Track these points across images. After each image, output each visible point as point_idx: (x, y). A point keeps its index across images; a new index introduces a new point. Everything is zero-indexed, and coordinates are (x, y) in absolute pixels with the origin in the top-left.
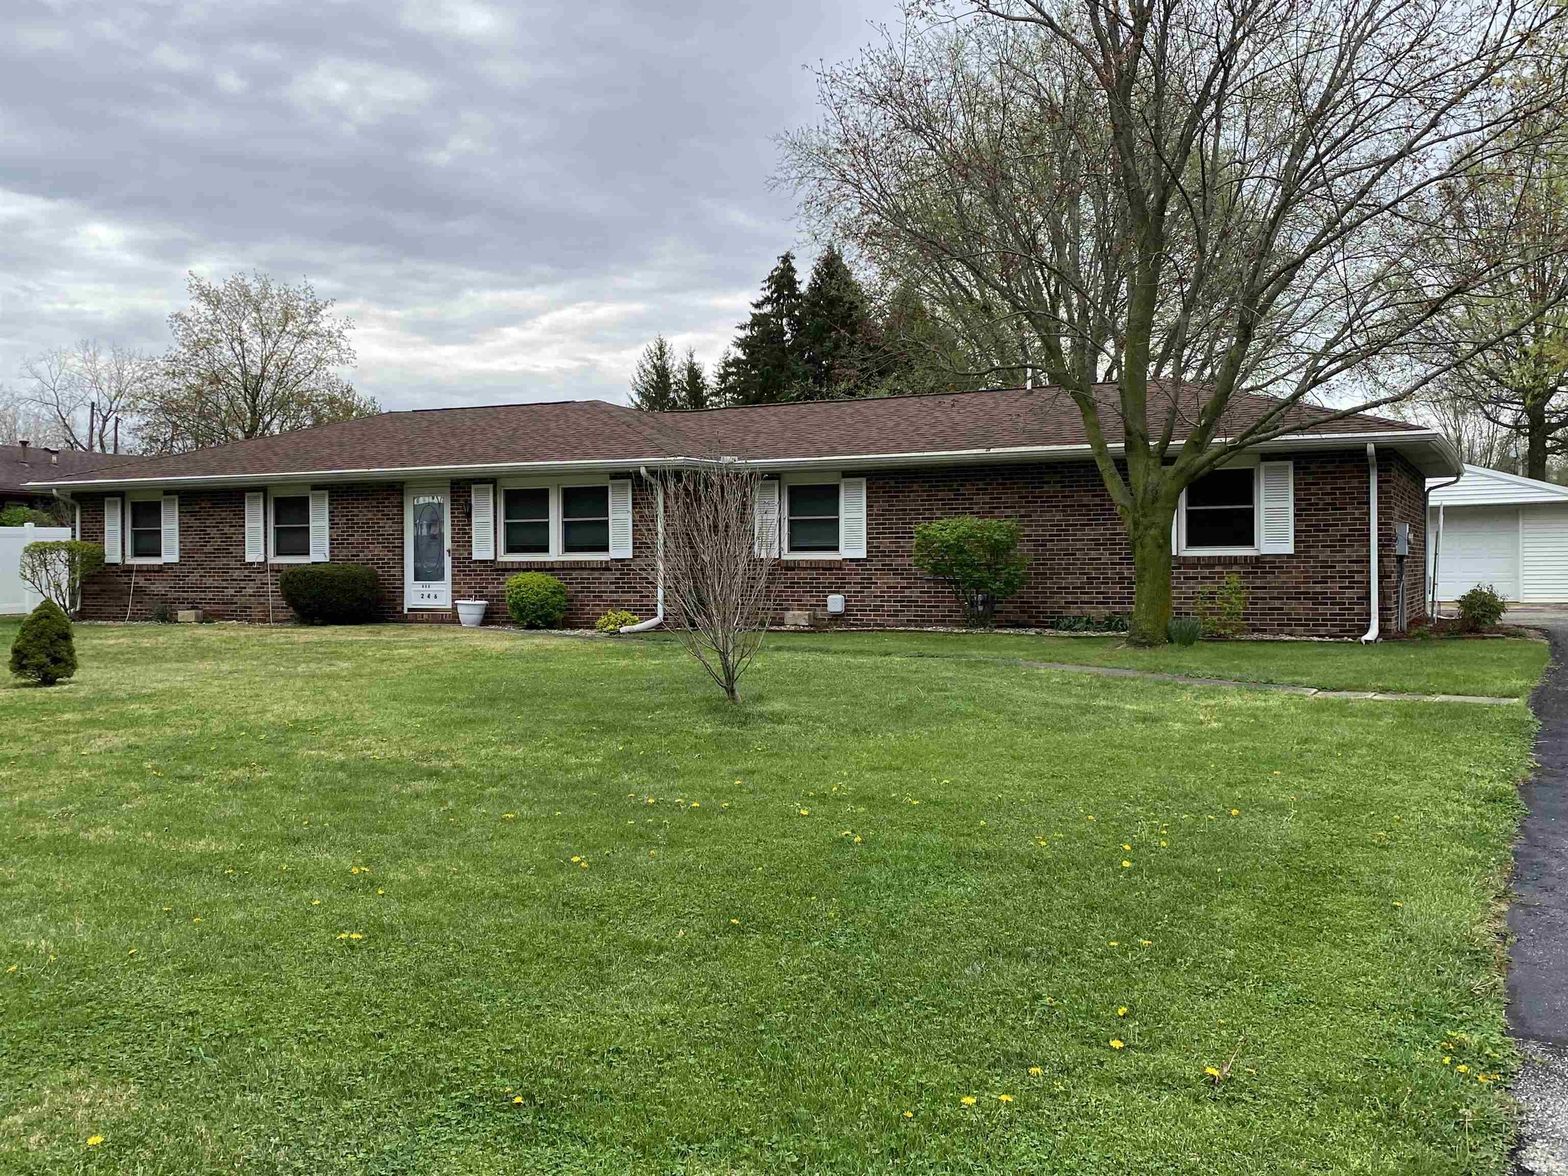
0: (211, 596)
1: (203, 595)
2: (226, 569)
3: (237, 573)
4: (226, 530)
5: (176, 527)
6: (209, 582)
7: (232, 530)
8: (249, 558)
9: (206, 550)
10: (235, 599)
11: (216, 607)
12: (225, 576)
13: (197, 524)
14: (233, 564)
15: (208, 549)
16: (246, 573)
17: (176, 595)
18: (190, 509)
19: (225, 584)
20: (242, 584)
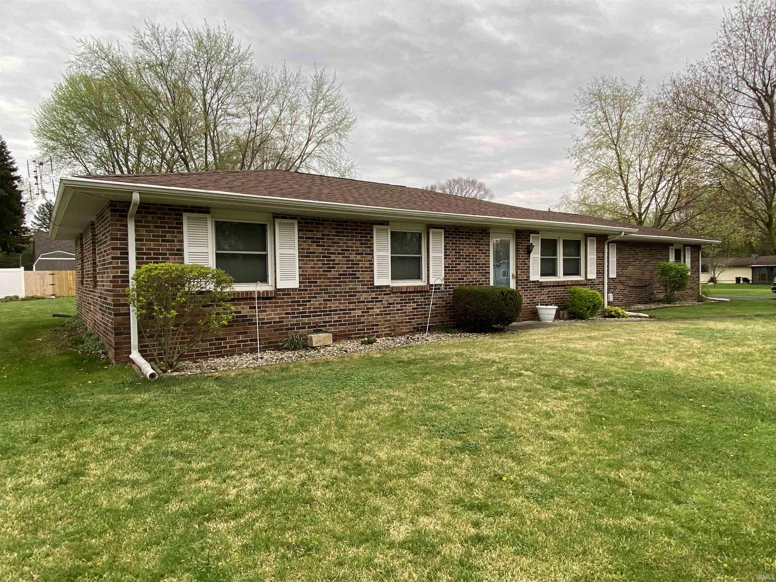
0: (336, 318)
1: (327, 319)
2: (353, 293)
3: (364, 295)
4: (352, 257)
5: (296, 252)
6: (333, 305)
7: (359, 257)
8: (377, 283)
9: (329, 275)
10: (362, 319)
11: (342, 328)
12: (354, 299)
13: (320, 249)
14: (359, 288)
15: (333, 273)
16: (373, 295)
17: (294, 321)
18: (310, 235)
19: (352, 306)
20: (370, 305)
